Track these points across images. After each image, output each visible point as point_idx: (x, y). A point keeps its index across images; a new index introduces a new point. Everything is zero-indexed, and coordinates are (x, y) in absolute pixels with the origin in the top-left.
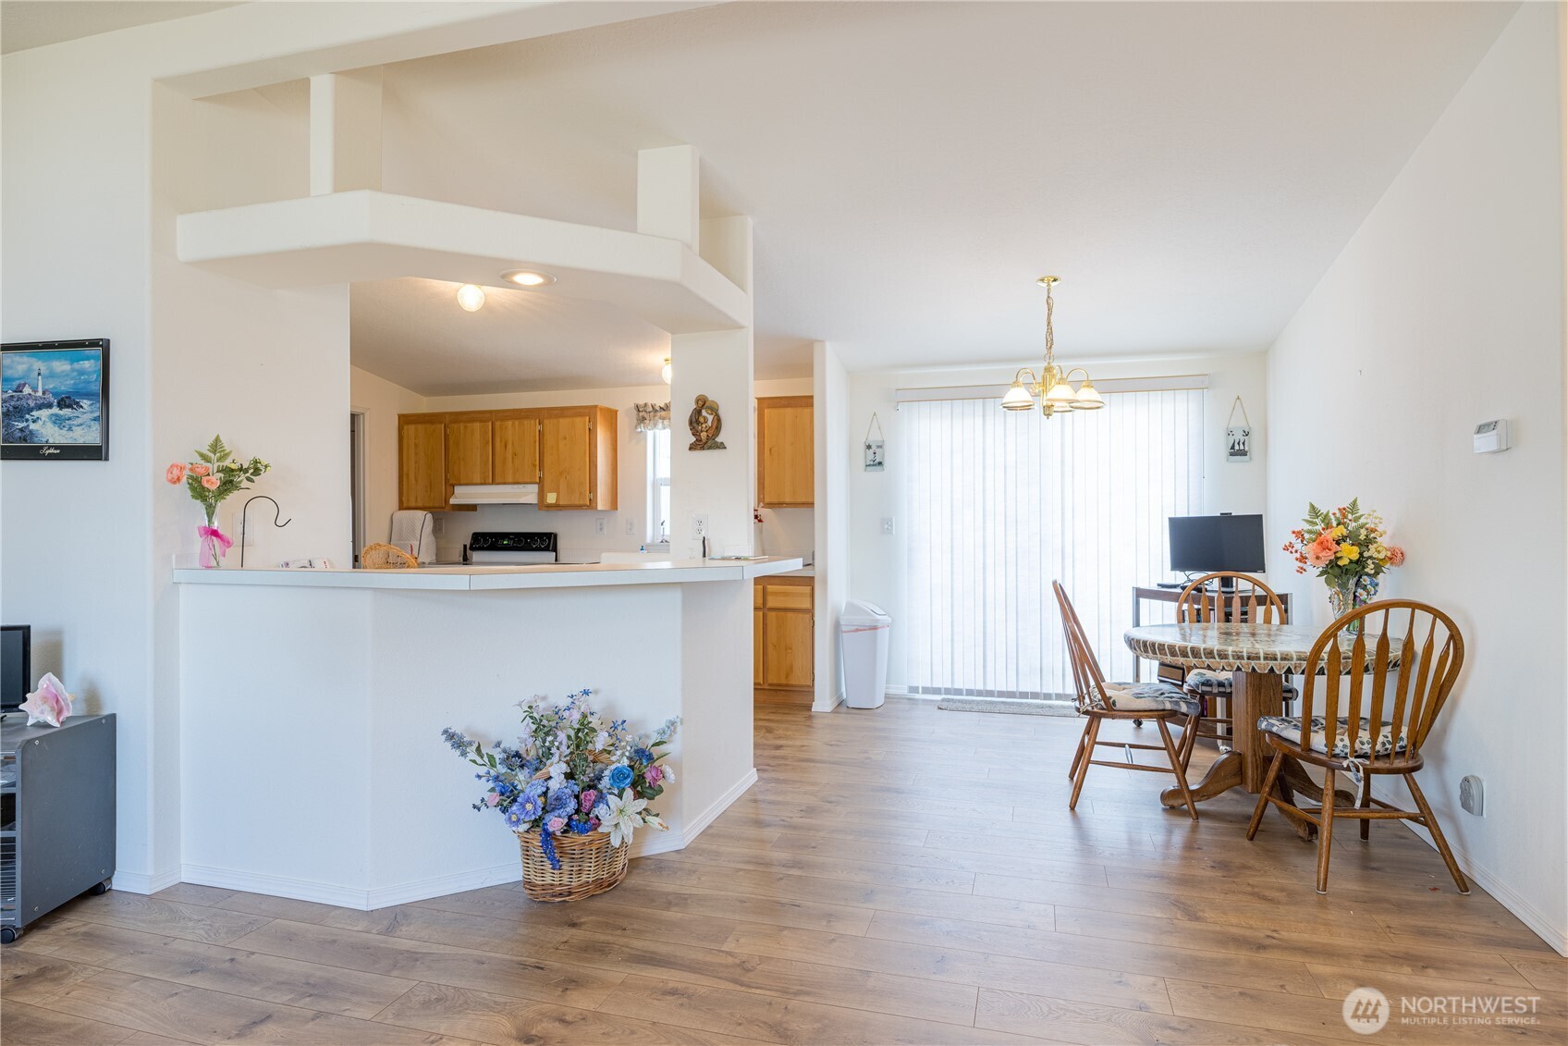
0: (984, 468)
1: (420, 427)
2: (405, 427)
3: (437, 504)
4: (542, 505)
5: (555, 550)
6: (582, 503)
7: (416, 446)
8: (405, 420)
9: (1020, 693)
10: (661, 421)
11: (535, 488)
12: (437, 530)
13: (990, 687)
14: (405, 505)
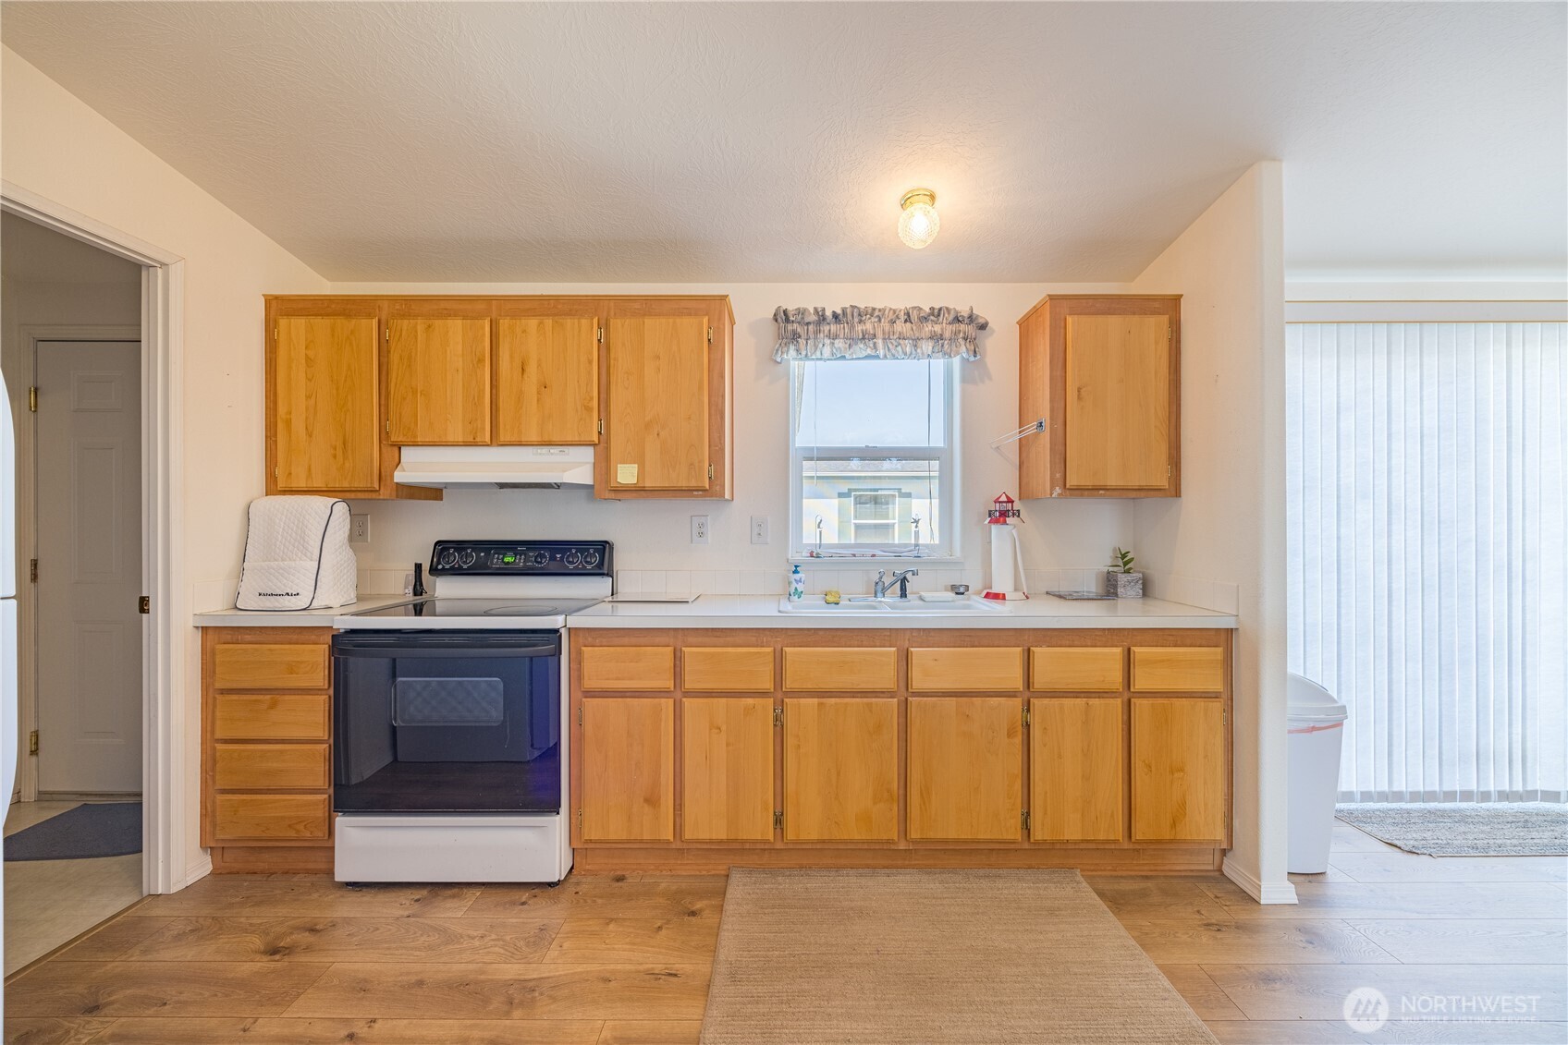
0: (1389, 436)
1: (320, 322)
2: (283, 322)
3: (358, 484)
4: (603, 490)
5: (610, 574)
6: (693, 483)
7: (309, 361)
8: (279, 308)
9: (1445, 793)
10: (827, 341)
11: (587, 454)
12: (357, 536)
13: (1400, 786)
14: (281, 484)
